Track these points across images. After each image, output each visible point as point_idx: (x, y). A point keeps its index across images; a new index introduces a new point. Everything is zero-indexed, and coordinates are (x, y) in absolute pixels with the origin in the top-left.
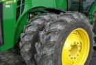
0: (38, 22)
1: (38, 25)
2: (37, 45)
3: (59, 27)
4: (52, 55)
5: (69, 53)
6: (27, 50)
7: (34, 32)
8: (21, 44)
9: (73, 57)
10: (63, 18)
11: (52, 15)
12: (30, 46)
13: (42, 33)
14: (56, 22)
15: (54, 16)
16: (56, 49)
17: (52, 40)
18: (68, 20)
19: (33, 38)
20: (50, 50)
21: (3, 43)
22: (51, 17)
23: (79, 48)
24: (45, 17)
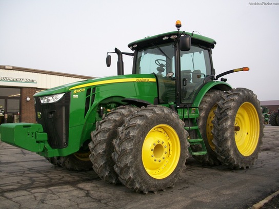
0: (115, 117)
1: (115, 121)
2: (115, 142)
3: (139, 122)
4: (131, 149)
5: (152, 153)
6: (101, 151)
7: (109, 129)
8: (91, 145)
9: (158, 159)
10: (143, 113)
11: (132, 109)
12: (104, 146)
13: (120, 129)
14: (135, 117)
15: (134, 109)
16: (135, 144)
17: (131, 134)
18: (149, 114)
19: (109, 136)
20: (130, 145)
21: (67, 144)
22: (131, 112)
23: (166, 150)
24: (123, 111)
